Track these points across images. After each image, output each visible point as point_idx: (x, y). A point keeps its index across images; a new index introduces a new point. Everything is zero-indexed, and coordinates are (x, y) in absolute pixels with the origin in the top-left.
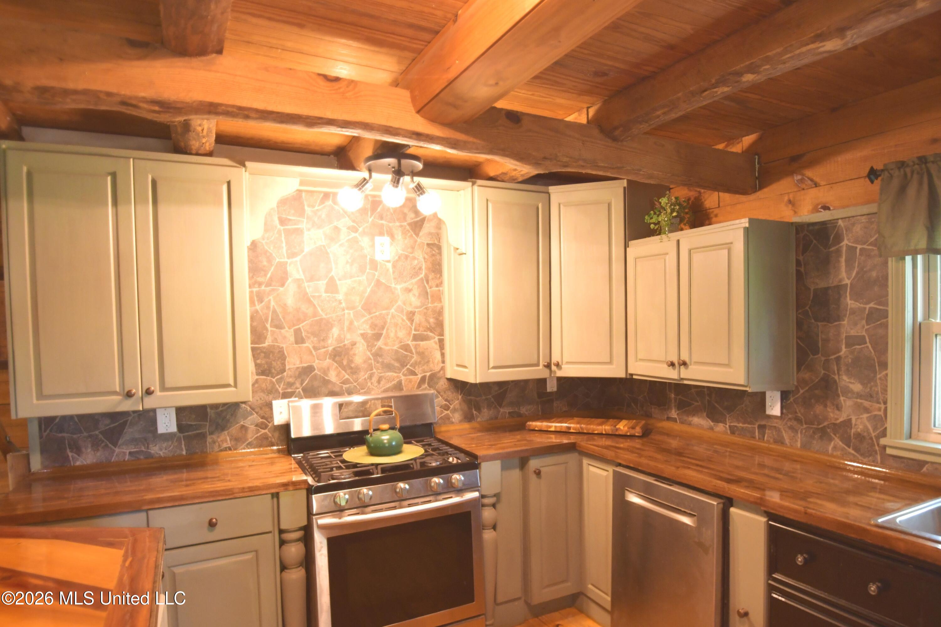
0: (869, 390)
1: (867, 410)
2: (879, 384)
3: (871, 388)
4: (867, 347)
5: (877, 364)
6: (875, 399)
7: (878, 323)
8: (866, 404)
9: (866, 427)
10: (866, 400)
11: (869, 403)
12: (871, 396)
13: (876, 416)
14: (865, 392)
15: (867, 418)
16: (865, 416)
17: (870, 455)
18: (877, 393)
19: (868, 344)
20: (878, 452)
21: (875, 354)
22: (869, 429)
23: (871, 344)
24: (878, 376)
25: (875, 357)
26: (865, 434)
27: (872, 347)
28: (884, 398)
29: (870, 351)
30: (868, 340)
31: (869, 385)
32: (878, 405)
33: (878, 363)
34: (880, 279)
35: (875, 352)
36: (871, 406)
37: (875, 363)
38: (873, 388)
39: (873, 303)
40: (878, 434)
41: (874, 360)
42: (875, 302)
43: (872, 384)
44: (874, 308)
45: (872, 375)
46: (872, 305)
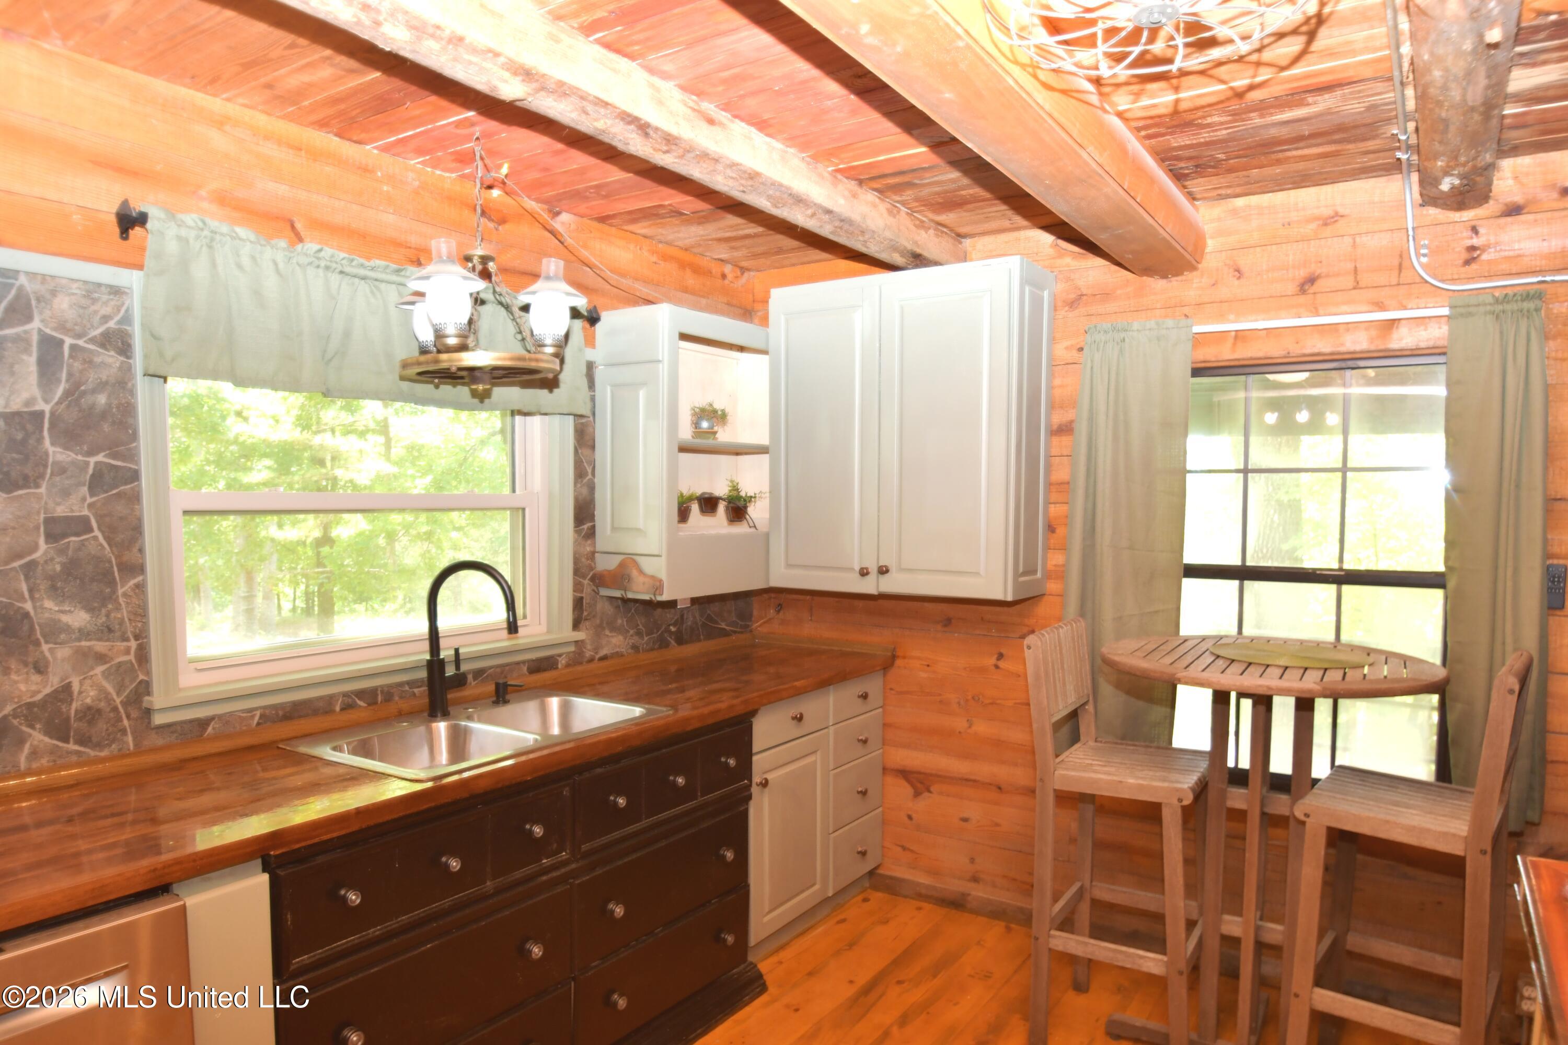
0: (104, 619)
1: (101, 658)
2: (123, 605)
3: (108, 616)
4: (95, 538)
5: (115, 569)
6: (118, 634)
7: (114, 492)
8: (100, 646)
9: (102, 690)
10: (99, 640)
11: (107, 643)
12: (110, 630)
13: (120, 665)
14: (96, 625)
15: (103, 672)
16: (99, 669)
17: (113, 741)
18: (121, 623)
19: (97, 533)
20: (129, 730)
21: (111, 550)
22: (109, 693)
23: (103, 532)
24: (120, 591)
25: (111, 555)
26: (102, 704)
27: (105, 538)
28: (135, 629)
29: (101, 545)
30: (94, 524)
31: (104, 611)
32: (125, 644)
33: (119, 565)
34: (114, 410)
35: (110, 545)
36: (110, 650)
37: (113, 567)
38: (113, 615)
39: (103, 454)
40: (127, 697)
41: (110, 562)
42: (107, 452)
43: (110, 606)
44: (105, 464)
45: (108, 590)
46: (100, 457)
